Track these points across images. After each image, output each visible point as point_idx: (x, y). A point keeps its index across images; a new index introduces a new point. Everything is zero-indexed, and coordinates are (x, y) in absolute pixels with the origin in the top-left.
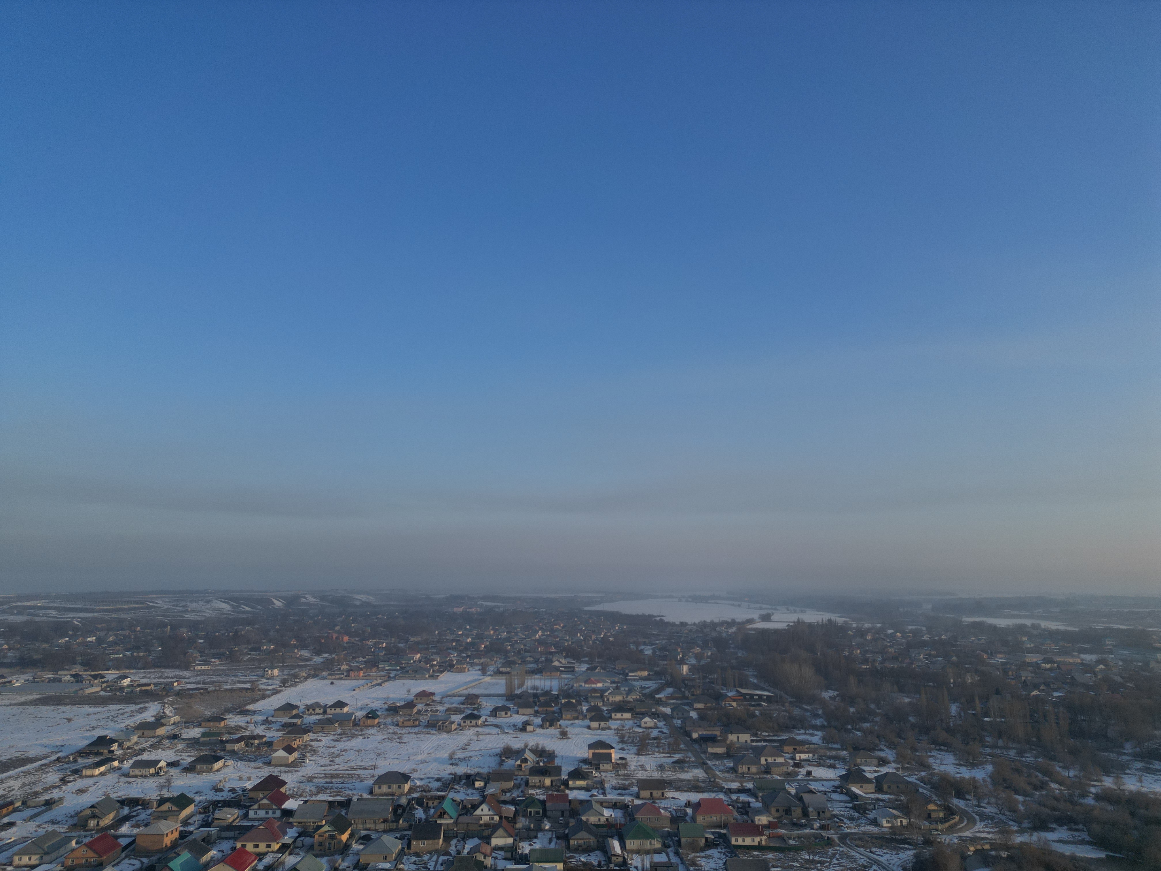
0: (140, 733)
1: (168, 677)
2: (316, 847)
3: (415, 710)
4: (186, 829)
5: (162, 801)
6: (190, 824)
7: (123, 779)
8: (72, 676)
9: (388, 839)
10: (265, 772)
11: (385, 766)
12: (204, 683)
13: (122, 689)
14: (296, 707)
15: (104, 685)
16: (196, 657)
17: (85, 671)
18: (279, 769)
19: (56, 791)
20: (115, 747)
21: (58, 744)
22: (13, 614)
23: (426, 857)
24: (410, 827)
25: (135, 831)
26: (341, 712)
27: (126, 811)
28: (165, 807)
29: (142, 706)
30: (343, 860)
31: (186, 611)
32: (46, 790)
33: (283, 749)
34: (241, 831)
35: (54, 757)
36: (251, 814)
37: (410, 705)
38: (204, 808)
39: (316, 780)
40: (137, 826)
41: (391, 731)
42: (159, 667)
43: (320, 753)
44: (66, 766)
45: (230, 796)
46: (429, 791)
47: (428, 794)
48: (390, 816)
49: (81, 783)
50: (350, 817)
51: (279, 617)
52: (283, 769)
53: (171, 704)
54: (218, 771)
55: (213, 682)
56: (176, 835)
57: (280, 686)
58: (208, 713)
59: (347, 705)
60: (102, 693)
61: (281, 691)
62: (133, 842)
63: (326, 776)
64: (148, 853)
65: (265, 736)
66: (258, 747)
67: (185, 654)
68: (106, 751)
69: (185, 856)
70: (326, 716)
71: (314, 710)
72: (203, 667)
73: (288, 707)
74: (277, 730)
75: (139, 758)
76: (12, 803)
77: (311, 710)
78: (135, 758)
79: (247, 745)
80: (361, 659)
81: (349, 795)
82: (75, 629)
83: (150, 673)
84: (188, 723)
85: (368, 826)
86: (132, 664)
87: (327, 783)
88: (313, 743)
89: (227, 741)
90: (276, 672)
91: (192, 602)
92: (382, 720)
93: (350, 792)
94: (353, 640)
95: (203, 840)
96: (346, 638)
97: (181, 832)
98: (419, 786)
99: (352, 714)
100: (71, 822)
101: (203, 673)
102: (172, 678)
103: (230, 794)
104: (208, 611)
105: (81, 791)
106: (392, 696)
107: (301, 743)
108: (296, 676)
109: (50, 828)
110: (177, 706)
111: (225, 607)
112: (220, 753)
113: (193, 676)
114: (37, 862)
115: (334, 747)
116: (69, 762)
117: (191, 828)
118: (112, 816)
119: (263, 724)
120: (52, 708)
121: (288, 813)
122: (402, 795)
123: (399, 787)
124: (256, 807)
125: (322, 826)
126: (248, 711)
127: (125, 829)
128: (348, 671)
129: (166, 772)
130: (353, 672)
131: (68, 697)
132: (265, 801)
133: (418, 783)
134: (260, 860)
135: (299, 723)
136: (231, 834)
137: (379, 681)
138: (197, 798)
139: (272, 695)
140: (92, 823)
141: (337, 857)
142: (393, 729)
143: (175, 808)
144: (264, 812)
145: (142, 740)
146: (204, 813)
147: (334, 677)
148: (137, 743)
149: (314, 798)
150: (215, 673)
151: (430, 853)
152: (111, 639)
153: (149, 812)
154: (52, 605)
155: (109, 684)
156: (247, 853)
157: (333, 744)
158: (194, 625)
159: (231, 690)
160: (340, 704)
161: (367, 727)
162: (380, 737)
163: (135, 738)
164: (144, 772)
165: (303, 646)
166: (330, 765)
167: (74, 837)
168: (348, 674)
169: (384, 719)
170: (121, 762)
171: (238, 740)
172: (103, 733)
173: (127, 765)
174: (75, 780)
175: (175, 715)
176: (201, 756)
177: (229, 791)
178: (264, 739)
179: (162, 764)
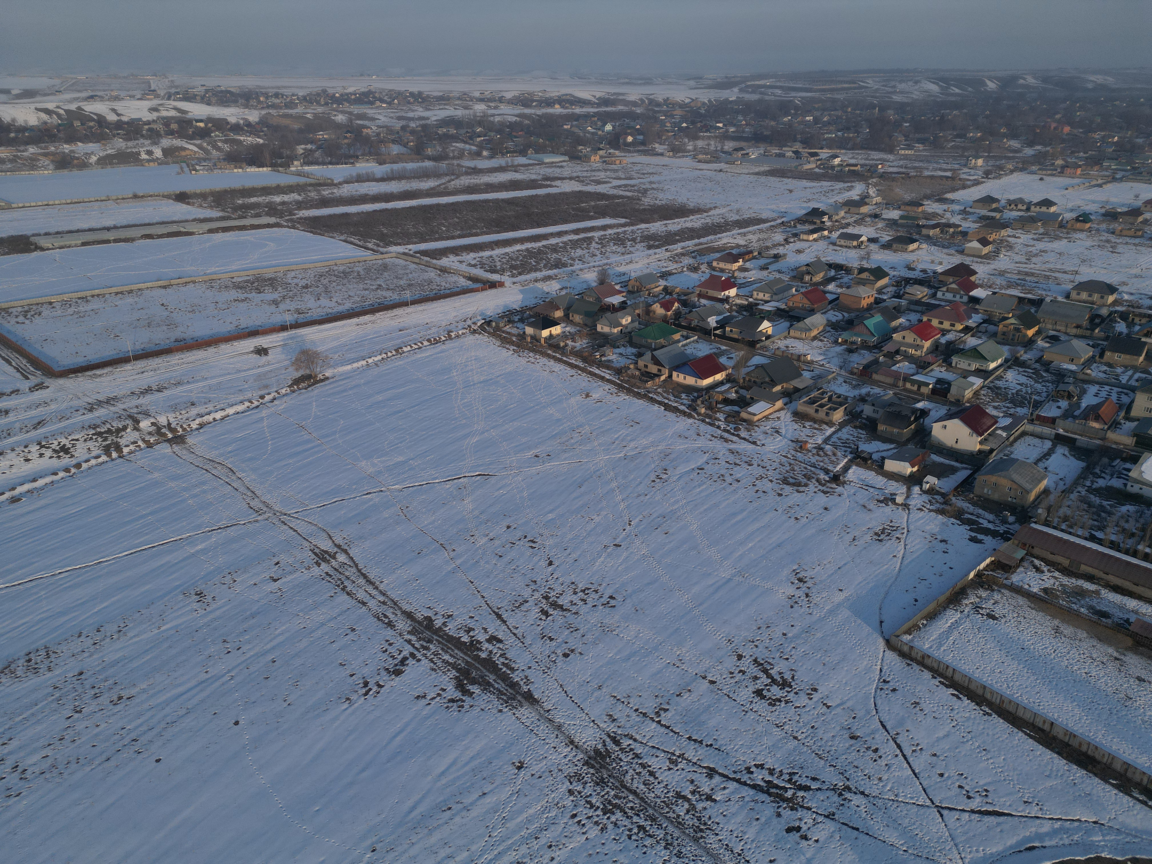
0: (846, 209)
1: (873, 159)
2: (999, 335)
3: (1140, 219)
4: (880, 296)
5: (862, 270)
6: (884, 293)
7: (831, 247)
8: (793, 152)
9: (1078, 344)
10: (957, 260)
11: (1087, 274)
12: (906, 168)
13: (833, 167)
14: (997, 201)
15: (819, 163)
16: (901, 141)
17: (804, 148)
18: (971, 258)
19: (781, 248)
20: (826, 219)
21: (783, 210)
22: (748, 92)
23: (1119, 370)
24: (1107, 338)
25: (839, 290)
26: (1047, 211)
27: (832, 273)
28: (865, 275)
29: (849, 184)
30: (1025, 352)
31: (895, 92)
32: (774, 246)
33: (979, 241)
34: (929, 308)
35: (779, 221)
36: (939, 294)
37: (1135, 212)
38: (897, 282)
39: (1009, 275)
40: (841, 286)
41: (1104, 238)
42: (866, 149)
43: (1016, 250)
44: (788, 229)
45: (922, 275)
46: (1140, 308)
47: (1136, 310)
48: (1085, 323)
49: (799, 245)
50: (1039, 315)
51: (991, 101)
52: (975, 259)
53: (875, 185)
54: (912, 251)
55: (914, 168)
56: (872, 300)
57: (983, 178)
58: (907, 197)
59: (1055, 204)
60: (817, 170)
61: (982, 182)
62: (837, 299)
63: (1019, 272)
64: (848, 310)
65: (960, 226)
66: (953, 236)
67: (890, 137)
68: (818, 221)
69: (878, 318)
70: (1029, 214)
71: (1016, 205)
72: (907, 152)
73: (988, 200)
74: (974, 222)
75: (845, 231)
76: (751, 252)
77: (1013, 206)
78: (841, 231)
79: (942, 232)
80: (1081, 154)
81: (1042, 295)
82: (797, 108)
83: (858, 154)
84: (889, 204)
85: (1058, 328)
86: (842, 144)
87: (1019, 279)
88: (1010, 239)
89: (924, 226)
90: (980, 162)
91: (901, 82)
92: (1095, 225)
93: (1044, 293)
94: (1075, 131)
95: (894, 308)
96: (1067, 129)
97: (876, 298)
98: (1127, 301)
99: (1060, 215)
100: (792, 274)
101: (906, 157)
102: (877, 160)
103: (921, 274)
104: (916, 92)
105: (799, 252)
106: (1113, 200)
107: (997, 237)
108: (1001, 168)
109: (778, 276)
110: (880, 188)
111: (934, 88)
112: (917, 237)
113: (896, 160)
114: (769, 299)
115: (1033, 246)
116: (790, 227)
117: (885, 297)
118: (822, 275)
119: (960, 214)
120: (778, 179)
121: (976, 300)
122: (1104, 305)
123: (1102, 297)
124: (944, 289)
125: (1008, 318)
126: (947, 199)
127: (831, 287)
128: (1063, 167)
129: (867, 246)
130: (1069, 169)
131: (791, 171)
132: (954, 286)
133: (1126, 297)
134: (943, 335)
135: (998, 217)
136: (919, 308)
137: (1100, 181)
138: (892, 273)
139: (973, 185)
140: (807, 278)
141: (1019, 348)
142: (1106, 236)
143: (872, 278)
144: (952, 295)
145: (848, 215)
146: (897, 286)
147: (1044, 172)
148: (843, 218)
149: (1003, 291)
150: (918, 159)
151: (1126, 367)
152: (825, 119)
153: (851, 277)
154: (778, 84)
155: (823, 162)
156: (931, 326)
157: (1032, 243)
158: (901, 107)
159: (932, 177)
160: (1047, 203)
161: (1075, 230)
162: (1089, 243)
163: (842, 213)
164: (848, 243)
165: (1014, 136)
166: (1026, 263)
167: (794, 286)
168: (1062, 171)
169: (1098, 224)
170: (830, 232)
171: (934, 227)
172: (816, 205)
173: (835, 235)
174: (795, 242)
175: (878, 196)
176: (898, 237)
177: (921, 271)
178: (960, 229)
179: (864, 238)
